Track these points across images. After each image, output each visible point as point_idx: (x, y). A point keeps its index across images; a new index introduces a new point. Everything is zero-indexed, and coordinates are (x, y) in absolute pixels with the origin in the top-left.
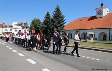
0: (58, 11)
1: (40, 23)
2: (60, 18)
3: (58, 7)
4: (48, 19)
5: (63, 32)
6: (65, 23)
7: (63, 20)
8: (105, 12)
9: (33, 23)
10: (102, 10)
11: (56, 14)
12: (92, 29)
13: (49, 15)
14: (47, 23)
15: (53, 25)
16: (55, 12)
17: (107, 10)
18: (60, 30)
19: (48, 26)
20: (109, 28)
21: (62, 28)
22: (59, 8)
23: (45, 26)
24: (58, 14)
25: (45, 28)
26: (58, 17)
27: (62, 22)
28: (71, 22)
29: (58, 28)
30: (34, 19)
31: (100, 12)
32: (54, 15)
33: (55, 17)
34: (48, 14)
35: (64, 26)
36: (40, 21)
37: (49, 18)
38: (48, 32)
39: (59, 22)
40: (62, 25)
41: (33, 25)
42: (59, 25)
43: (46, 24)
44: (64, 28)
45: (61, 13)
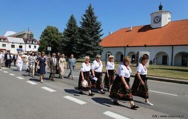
0: (91, 16)
1: (58, 34)
2: (93, 27)
3: (90, 7)
4: (73, 28)
5: (99, 49)
6: (101, 36)
7: (100, 30)
8: (166, 19)
9: (46, 33)
10: (161, 16)
11: (87, 20)
12: (145, 46)
13: (75, 21)
14: (71, 35)
15: (83, 37)
16: (85, 15)
17: (169, 16)
18: (94, 48)
19: (72, 39)
20: (172, 46)
21: (97, 43)
22: (92, 10)
23: (67, 39)
24: (90, 20)
25: (66, 42)
26: (91, 24)
27: (98, 33)
28: (110, 35)
29: (91, 44)
30: (48, 27)
31: (158, 19)
32: (83, 22)
33: (85, 24)
34: (72, 19)
35: (100, 41)
36: (57, 30)
37: (75, 25)
38: (74, 49)
39: (92, 34)
40: (97, 38)
41: (46, 37)
43: (69, 36)
44: (100, 44)
45: (96, 18)
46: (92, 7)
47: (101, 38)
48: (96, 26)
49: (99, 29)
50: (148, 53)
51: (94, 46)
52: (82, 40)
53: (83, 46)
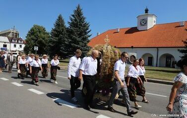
0: (79, 16)
1: (44, 33)
2: (82, 28)
3: (78, 8)
4: (61, 28)
5: (87, 50)
6: (89, 36)
7: (88, 31)
8: (152, 22)
9: (32, 32)
10: (147, 19)
11: (76, 20)
12: (132, 47)
13: (62, 21)
14: (59, 35)
15: (71, 38)
16: (73, 16)
17: (154, 19)
18: (83, 48)
19: (59, 39)
20: (157, 48)
21: (85, 44)
22: (80, 10)
23: (55, 39)
24: (79, 21)
25: (54, 42)
26: (80, 25)
27: (86, 34)
28: (98, 35)
29: (79, 44)
30: (35, 26)
31: (144, 22)
32: (71, 22)
33: (74, 24)
34: (60, 18)
35: (88, 41)
36: (44, 29)
37: (63, 25)
38: (62, 49)
39: (80, 35)
40: (85, 39)
42: (79, 39)
43: (56, 36)
44: (88, 45)
45: (84, 19)
46: (81, 8)
47: (89, 38)
48: (85, 26)
49: (87, 29)
50: (135, 55)
51: (82, 46)
52: (70, 40)
53: (71, 46)
